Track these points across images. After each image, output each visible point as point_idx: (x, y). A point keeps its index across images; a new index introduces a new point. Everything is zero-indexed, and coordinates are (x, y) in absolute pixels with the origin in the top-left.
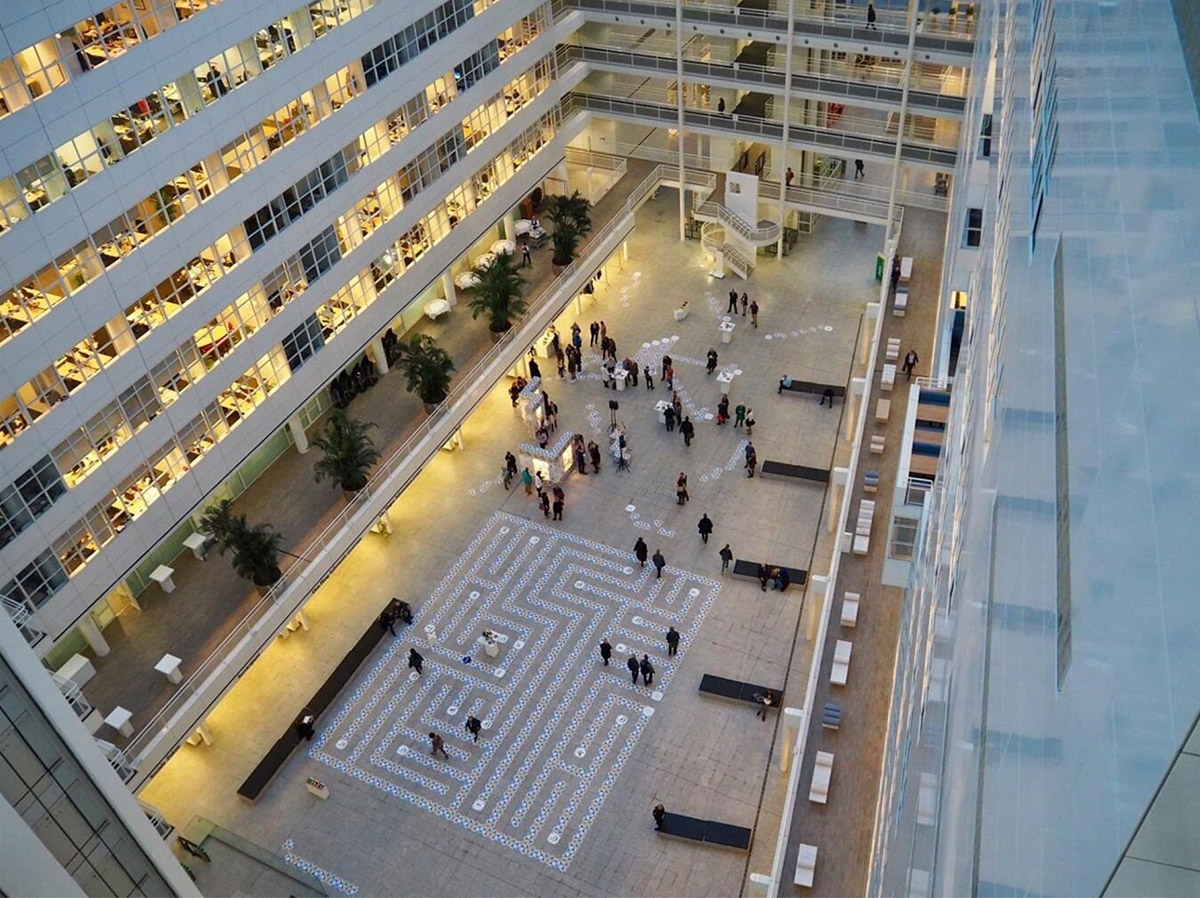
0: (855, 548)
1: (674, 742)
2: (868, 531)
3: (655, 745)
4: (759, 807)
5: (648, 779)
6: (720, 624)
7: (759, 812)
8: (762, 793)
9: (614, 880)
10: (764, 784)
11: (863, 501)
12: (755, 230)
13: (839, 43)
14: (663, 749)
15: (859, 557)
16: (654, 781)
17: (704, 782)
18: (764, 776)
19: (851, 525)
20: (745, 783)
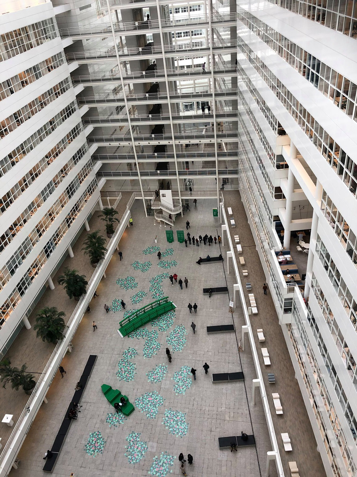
0: (253, 312)
1: (210, 406)
2: (255, 305)
3: (204, 409)
4: (251, 422)
5: (206, 424)
6: (210, 353)
7: (252, 424)
8: (250, 416)
9: (208, 472)
10: (249, 412)
11: (249, 295)
12: (173, 208)
13: (190, 141)
14: (207, 409)
15: (255, 315)
16: (208, 424)
17: (227, 418)
18: (248, 409)
19: (249, 304)
20: (242, 414)
